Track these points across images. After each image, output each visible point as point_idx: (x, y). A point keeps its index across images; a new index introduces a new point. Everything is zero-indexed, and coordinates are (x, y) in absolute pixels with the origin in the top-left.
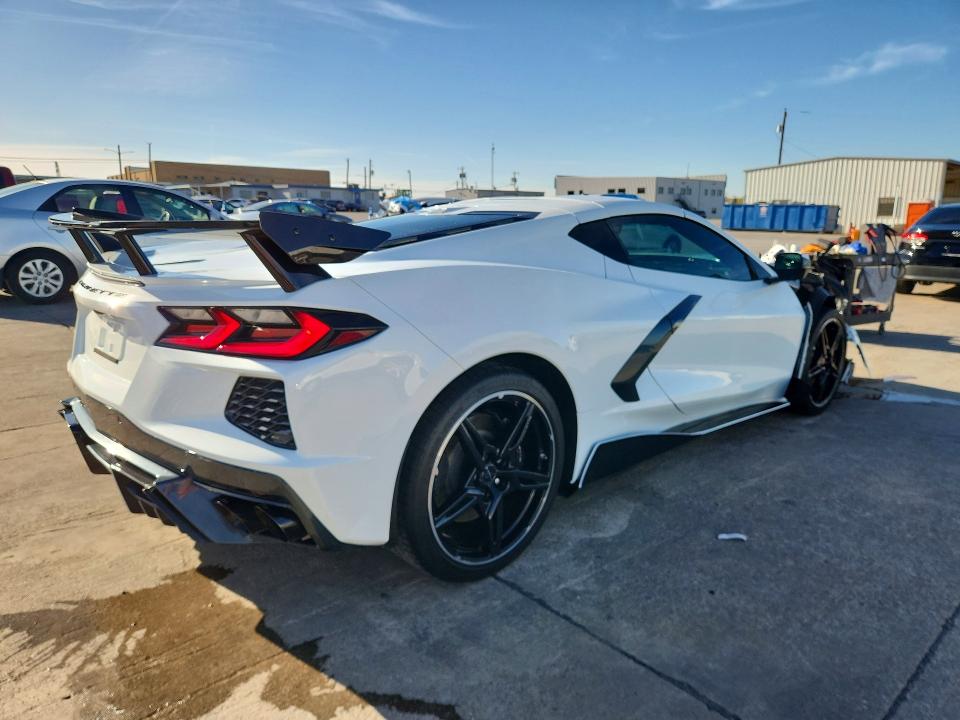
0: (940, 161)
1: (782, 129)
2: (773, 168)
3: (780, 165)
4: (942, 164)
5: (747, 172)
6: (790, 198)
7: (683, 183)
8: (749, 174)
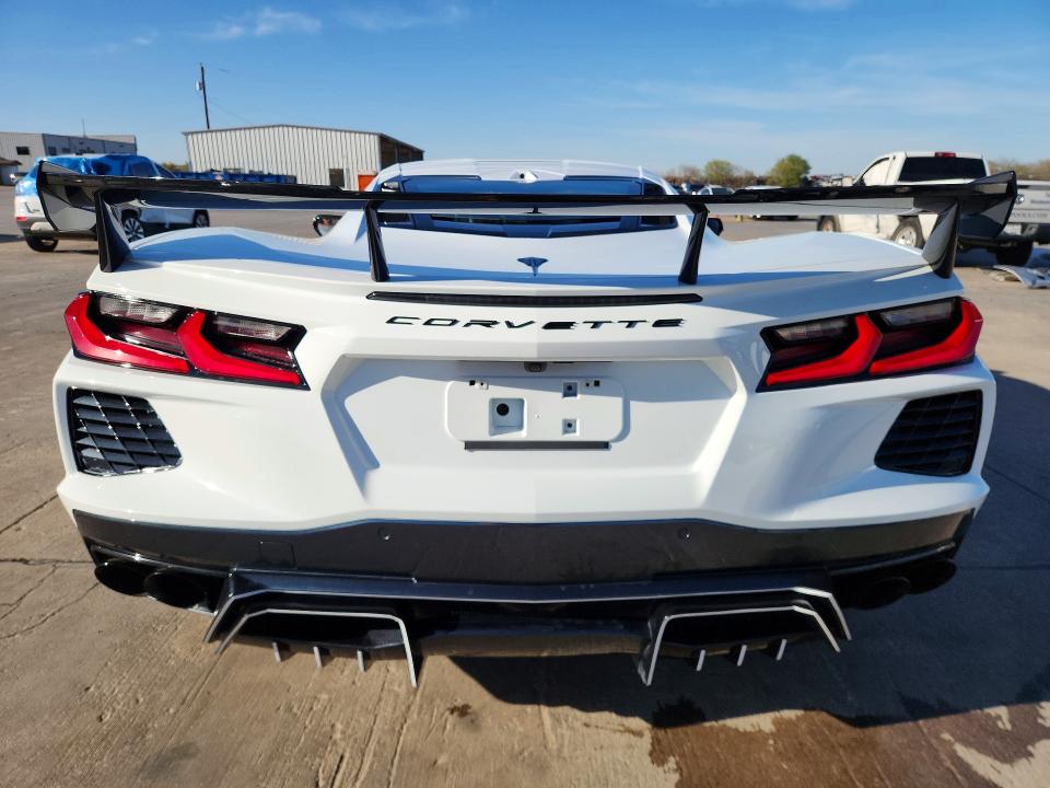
0: (374, 134)
1: (203, 86)
2: (202, 132)
3: (209, 130)
4: (376, 137)
5: (186, 134)
6: (241, 166)
7: (81, 143)
8: (190, 137)
